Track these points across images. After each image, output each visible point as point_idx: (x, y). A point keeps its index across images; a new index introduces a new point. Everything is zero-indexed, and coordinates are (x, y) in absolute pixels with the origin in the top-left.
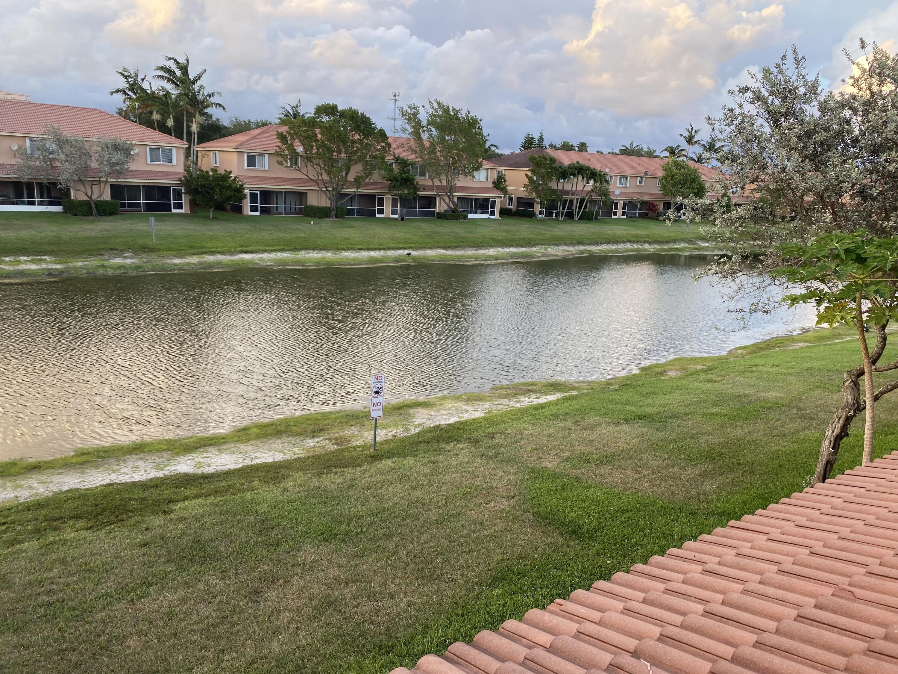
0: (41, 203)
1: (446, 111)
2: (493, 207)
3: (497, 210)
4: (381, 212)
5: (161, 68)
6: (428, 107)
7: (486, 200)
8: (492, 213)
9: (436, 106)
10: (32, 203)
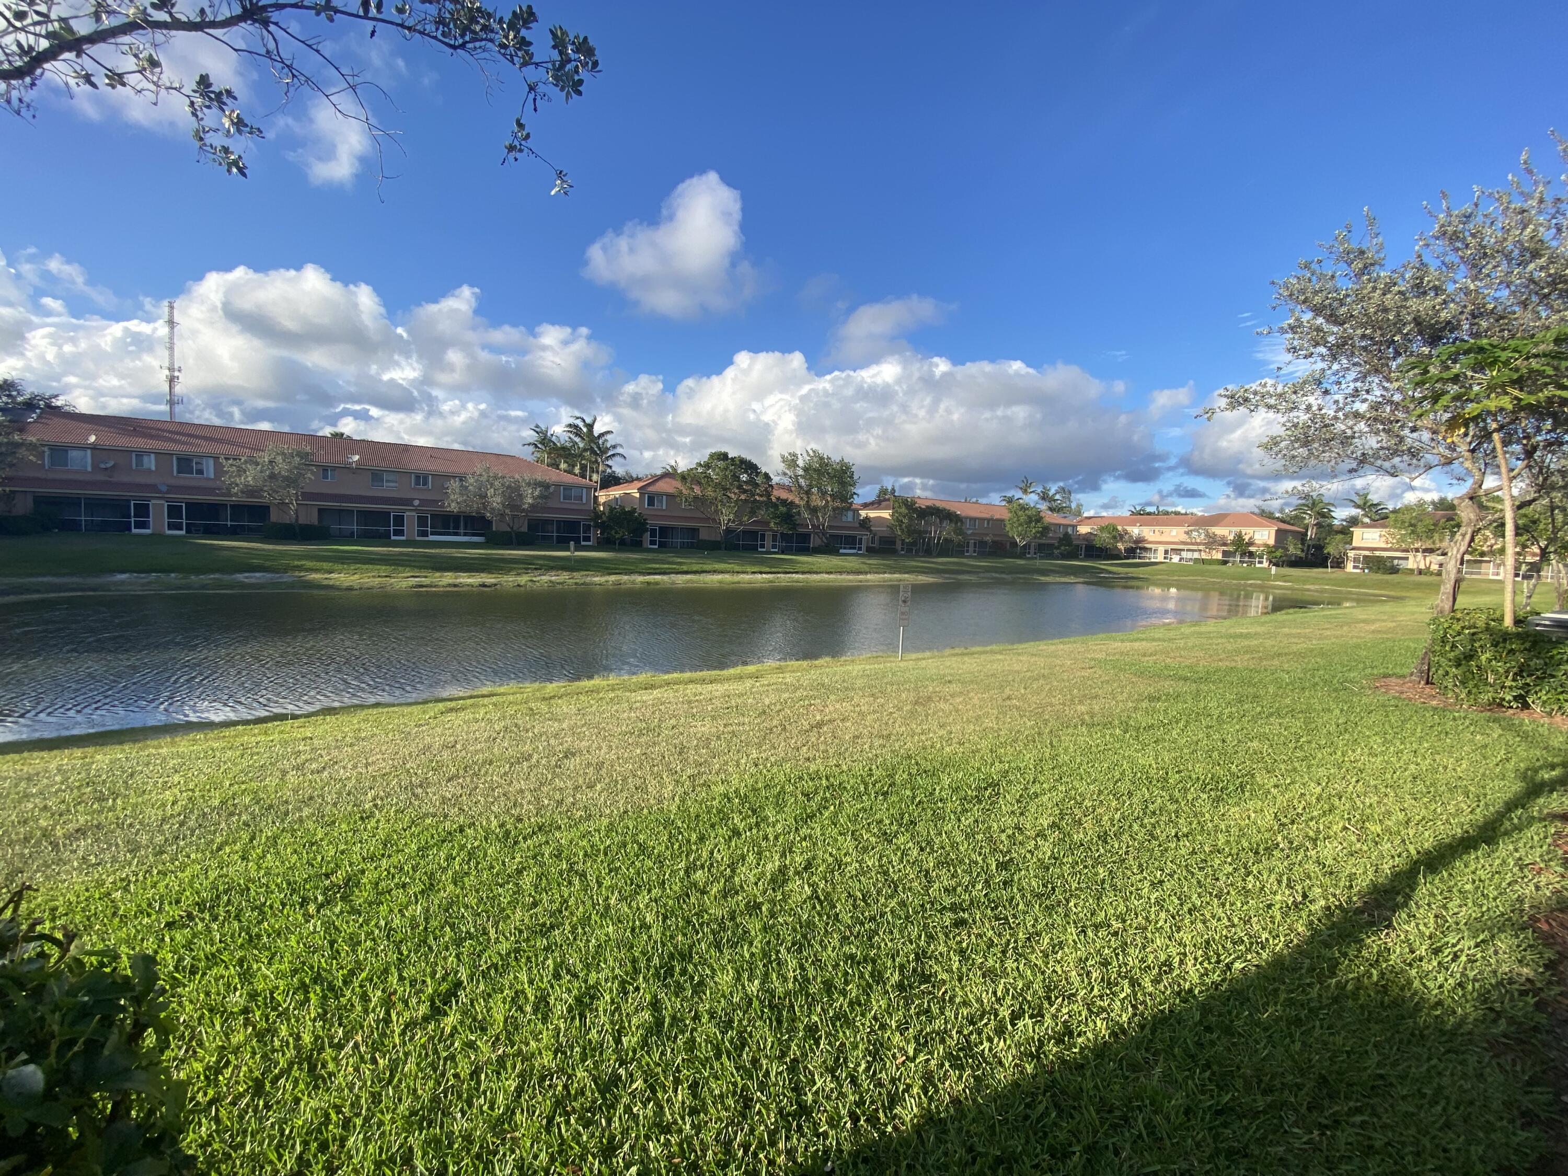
0: (465, 534)
1: (822, 458)
2: (860, 543)
3: (864, 546)
4: (763, 546)
5: (570, 425)
6: (805, 455)
7: (854, 538)
8: (860, 549)
9: (811, 453)
10: (456, 534)
